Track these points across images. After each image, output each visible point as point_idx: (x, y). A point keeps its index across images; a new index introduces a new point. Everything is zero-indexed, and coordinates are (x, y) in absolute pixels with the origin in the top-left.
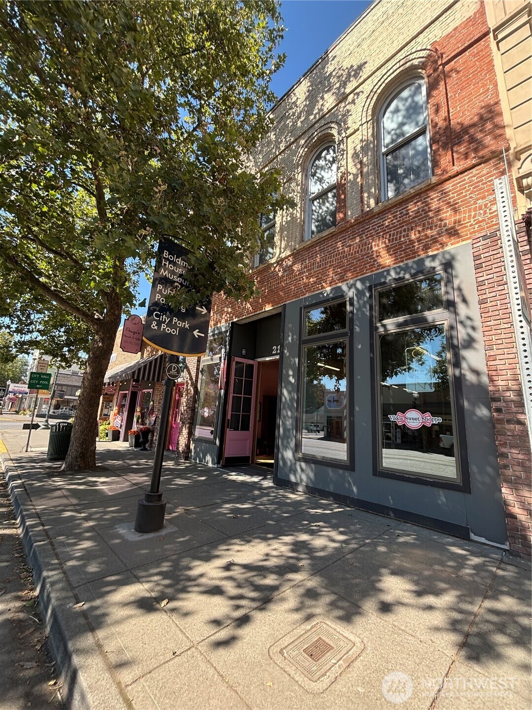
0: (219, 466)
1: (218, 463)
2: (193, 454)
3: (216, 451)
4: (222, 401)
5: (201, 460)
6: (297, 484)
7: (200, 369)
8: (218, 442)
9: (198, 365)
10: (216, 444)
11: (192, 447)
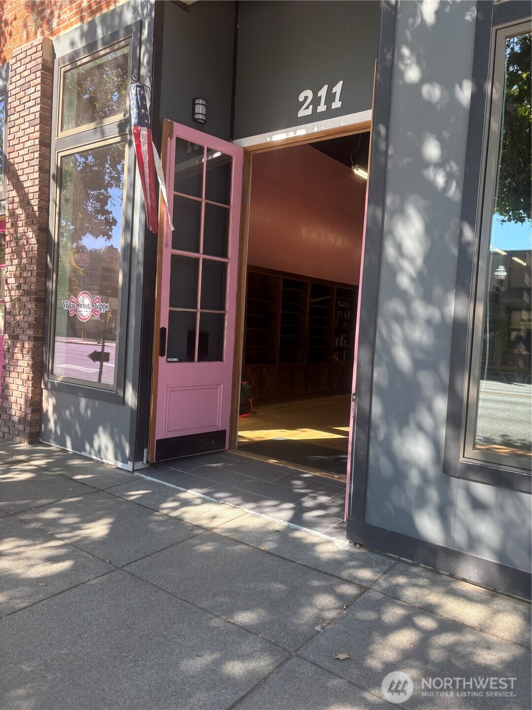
0: (140, 465)
1: (137, 456)
2: (52, 425)
3: (126, 423)
4: (139, 270)
5: (78, 445)
6: (452, 554)
7: (53, 170)
8: (131, 397)
9: (45, 158)
10: (123, 401)
11: (48, 404)
